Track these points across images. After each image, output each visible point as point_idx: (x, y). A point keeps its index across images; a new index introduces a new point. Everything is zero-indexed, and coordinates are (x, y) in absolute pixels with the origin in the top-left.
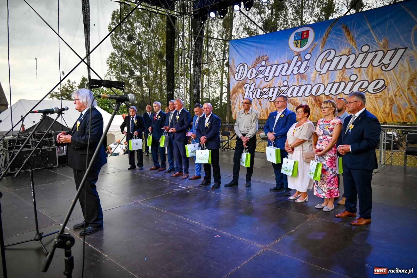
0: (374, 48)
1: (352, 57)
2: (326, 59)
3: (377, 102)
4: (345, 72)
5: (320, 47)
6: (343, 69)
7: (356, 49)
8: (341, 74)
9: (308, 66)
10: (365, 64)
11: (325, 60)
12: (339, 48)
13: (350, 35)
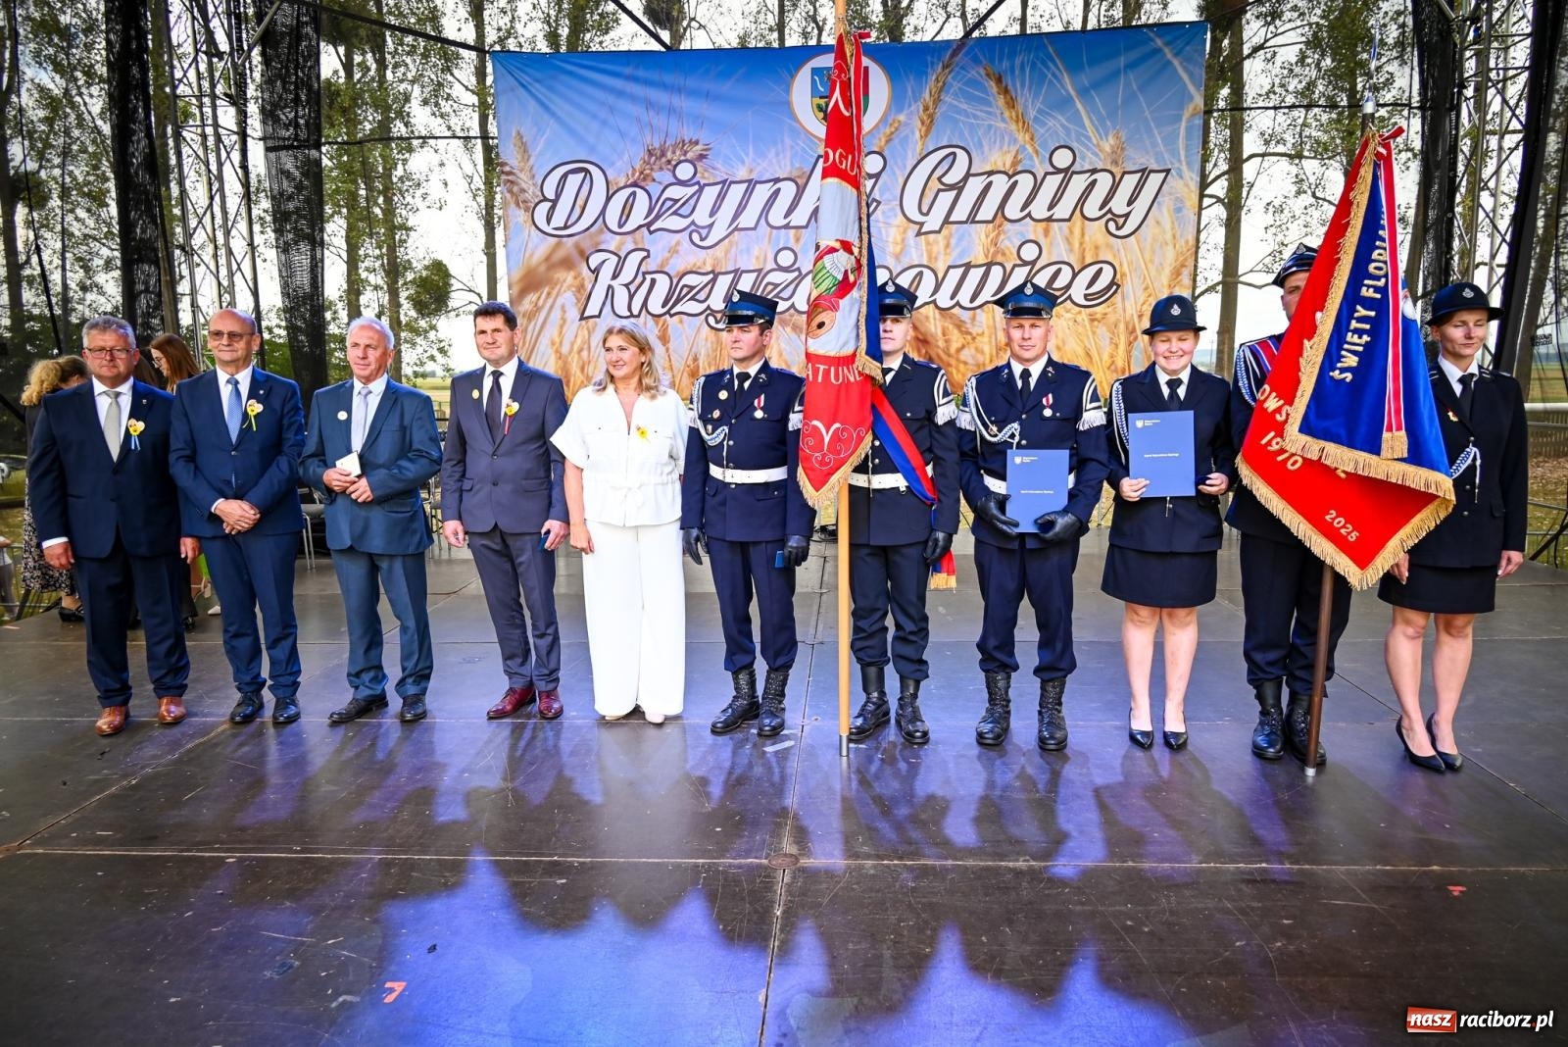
0: (1087, 160)
1: (1025, 183)
2: (939, 179)
3: (1094, 333)
4: (1004, 233)
5: (917, 135)
6: (997, 222)
7: (1034, 155)
8: (991, 236)
9: (874, 200)
10: (1063, 210)
11: (934, 185)
12: (981, 145)
13: (1014, 107)
